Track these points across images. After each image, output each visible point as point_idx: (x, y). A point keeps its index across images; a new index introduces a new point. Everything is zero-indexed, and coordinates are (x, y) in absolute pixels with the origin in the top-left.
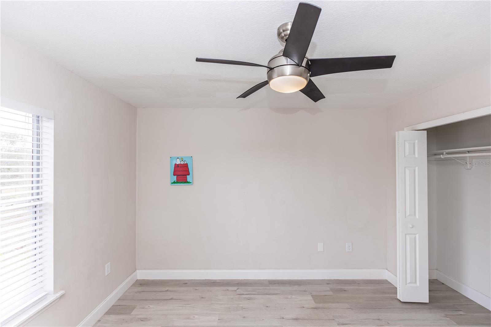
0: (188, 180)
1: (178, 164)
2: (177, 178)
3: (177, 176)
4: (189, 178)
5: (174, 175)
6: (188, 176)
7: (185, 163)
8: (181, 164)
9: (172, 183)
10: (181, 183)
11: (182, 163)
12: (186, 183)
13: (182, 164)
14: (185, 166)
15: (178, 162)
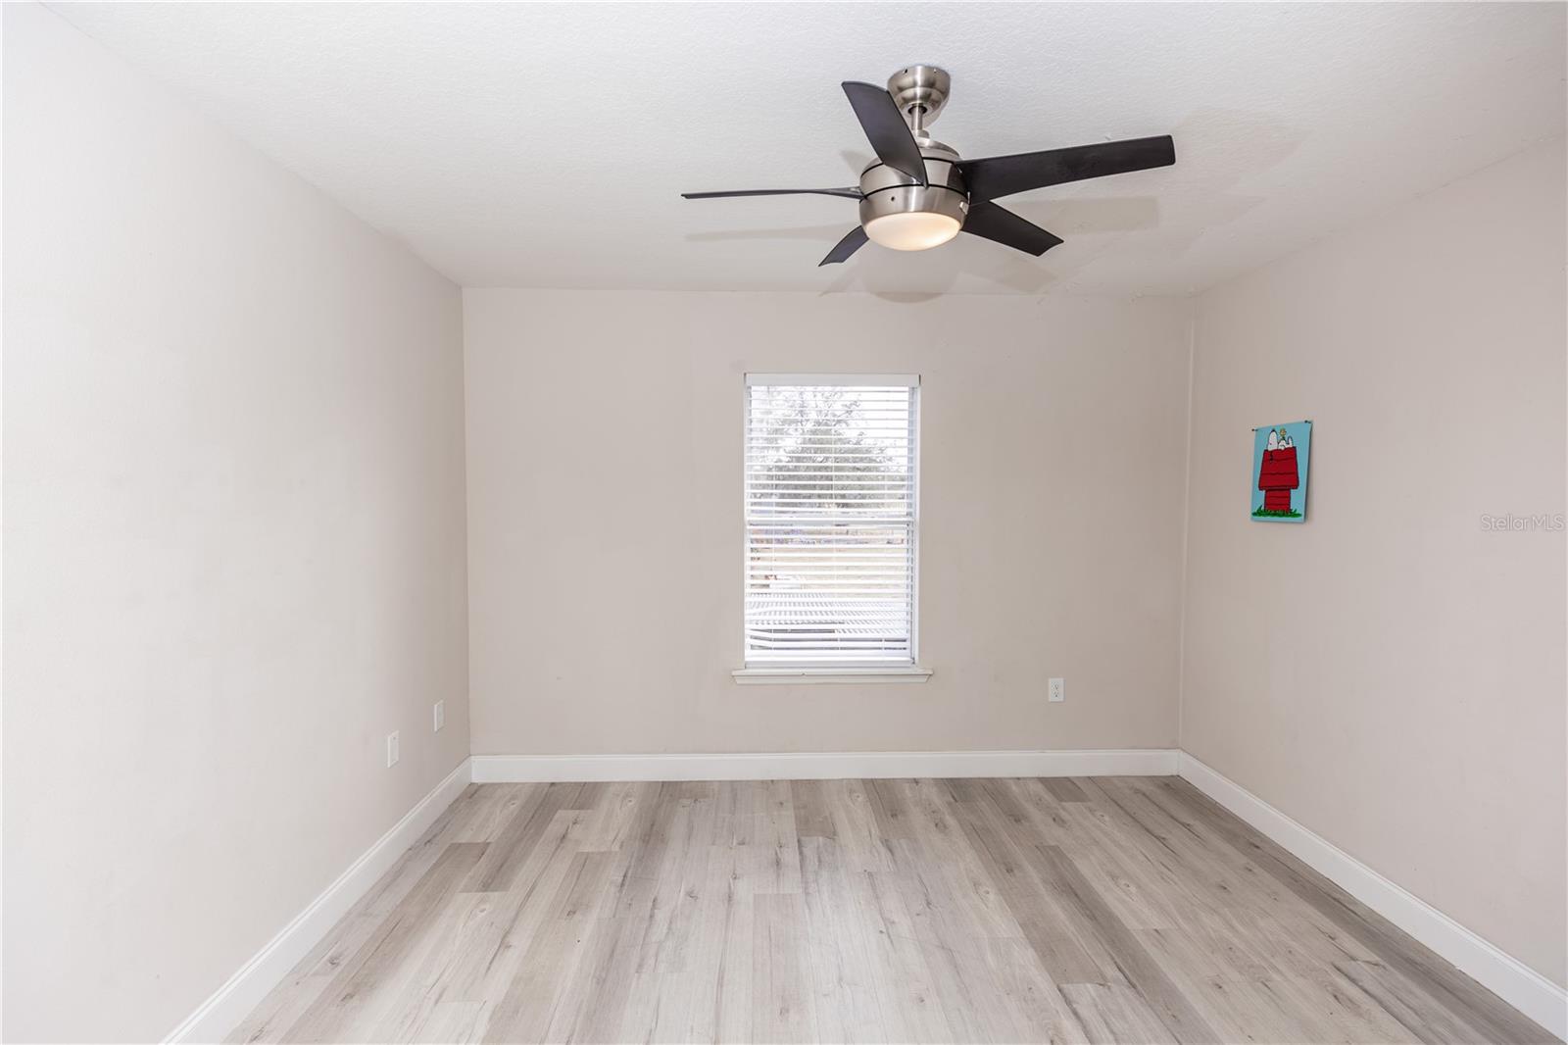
0: (1293, 507)
1: (1272, 452)
2: (1266, 497)
3: (1267, 492)
4: (1296, 498)
5: (1261, 488)
6: (1292, 491)
7: (1290, 446)
8: (1277, 451)
9: (1254, 514)
10: (1274, 515)
11: (1283, 445)
12: (1287, 516)
13: (1283, 448)
14: (1290, 454)
15: (1274, 444)
